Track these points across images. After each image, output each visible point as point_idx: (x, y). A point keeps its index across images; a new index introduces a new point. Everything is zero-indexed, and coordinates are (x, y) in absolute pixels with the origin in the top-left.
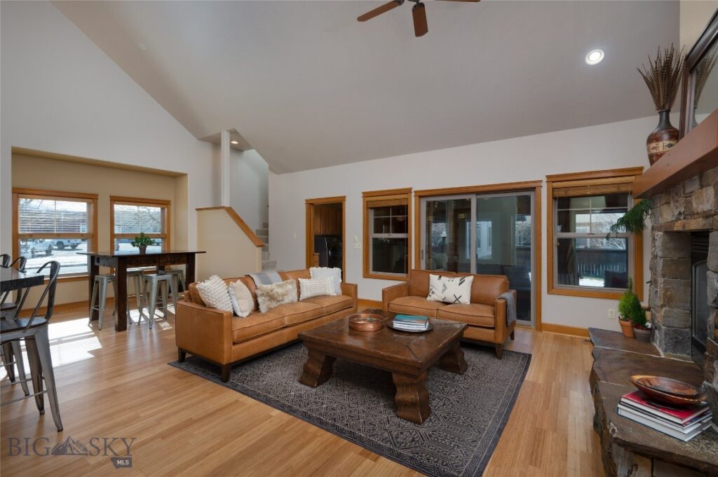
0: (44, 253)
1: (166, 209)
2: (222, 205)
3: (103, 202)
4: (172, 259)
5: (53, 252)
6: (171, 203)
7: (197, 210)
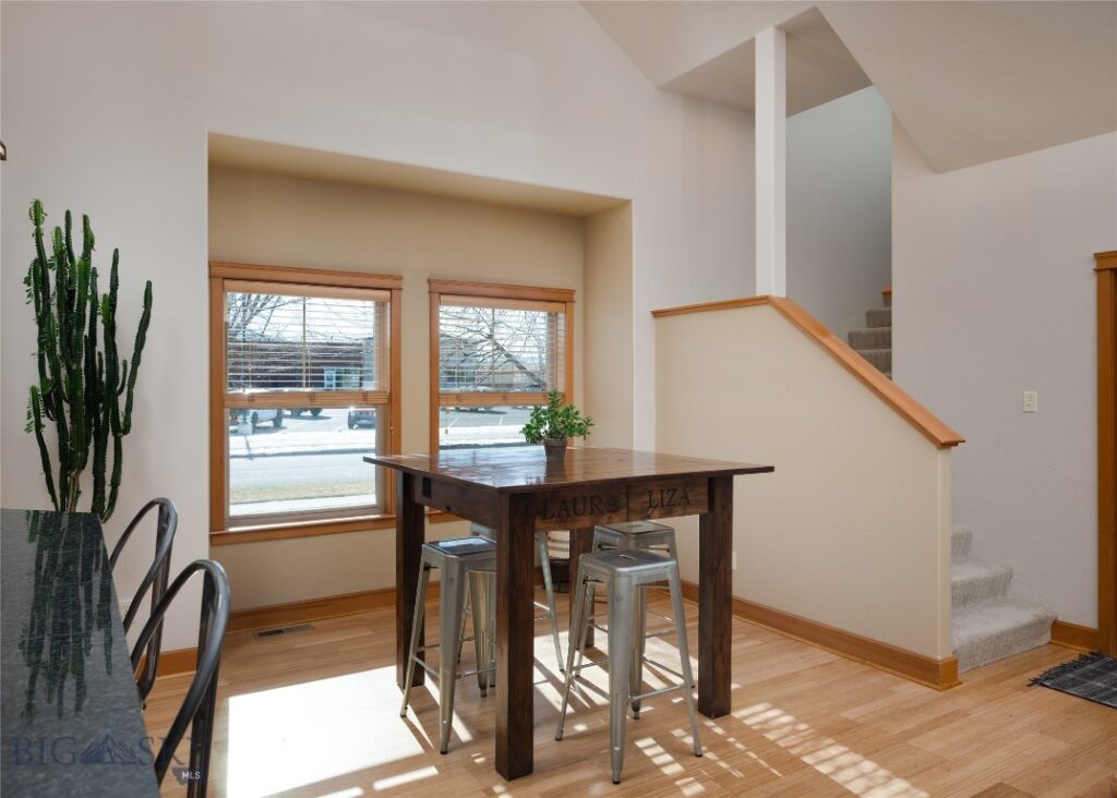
0: (270, 424)
1: (561, 315)
2: (760, 293)
3: (414, 298)
4: (667, 497)
5: (285, 422)
6: (575, 297)
7: (656, 314)
